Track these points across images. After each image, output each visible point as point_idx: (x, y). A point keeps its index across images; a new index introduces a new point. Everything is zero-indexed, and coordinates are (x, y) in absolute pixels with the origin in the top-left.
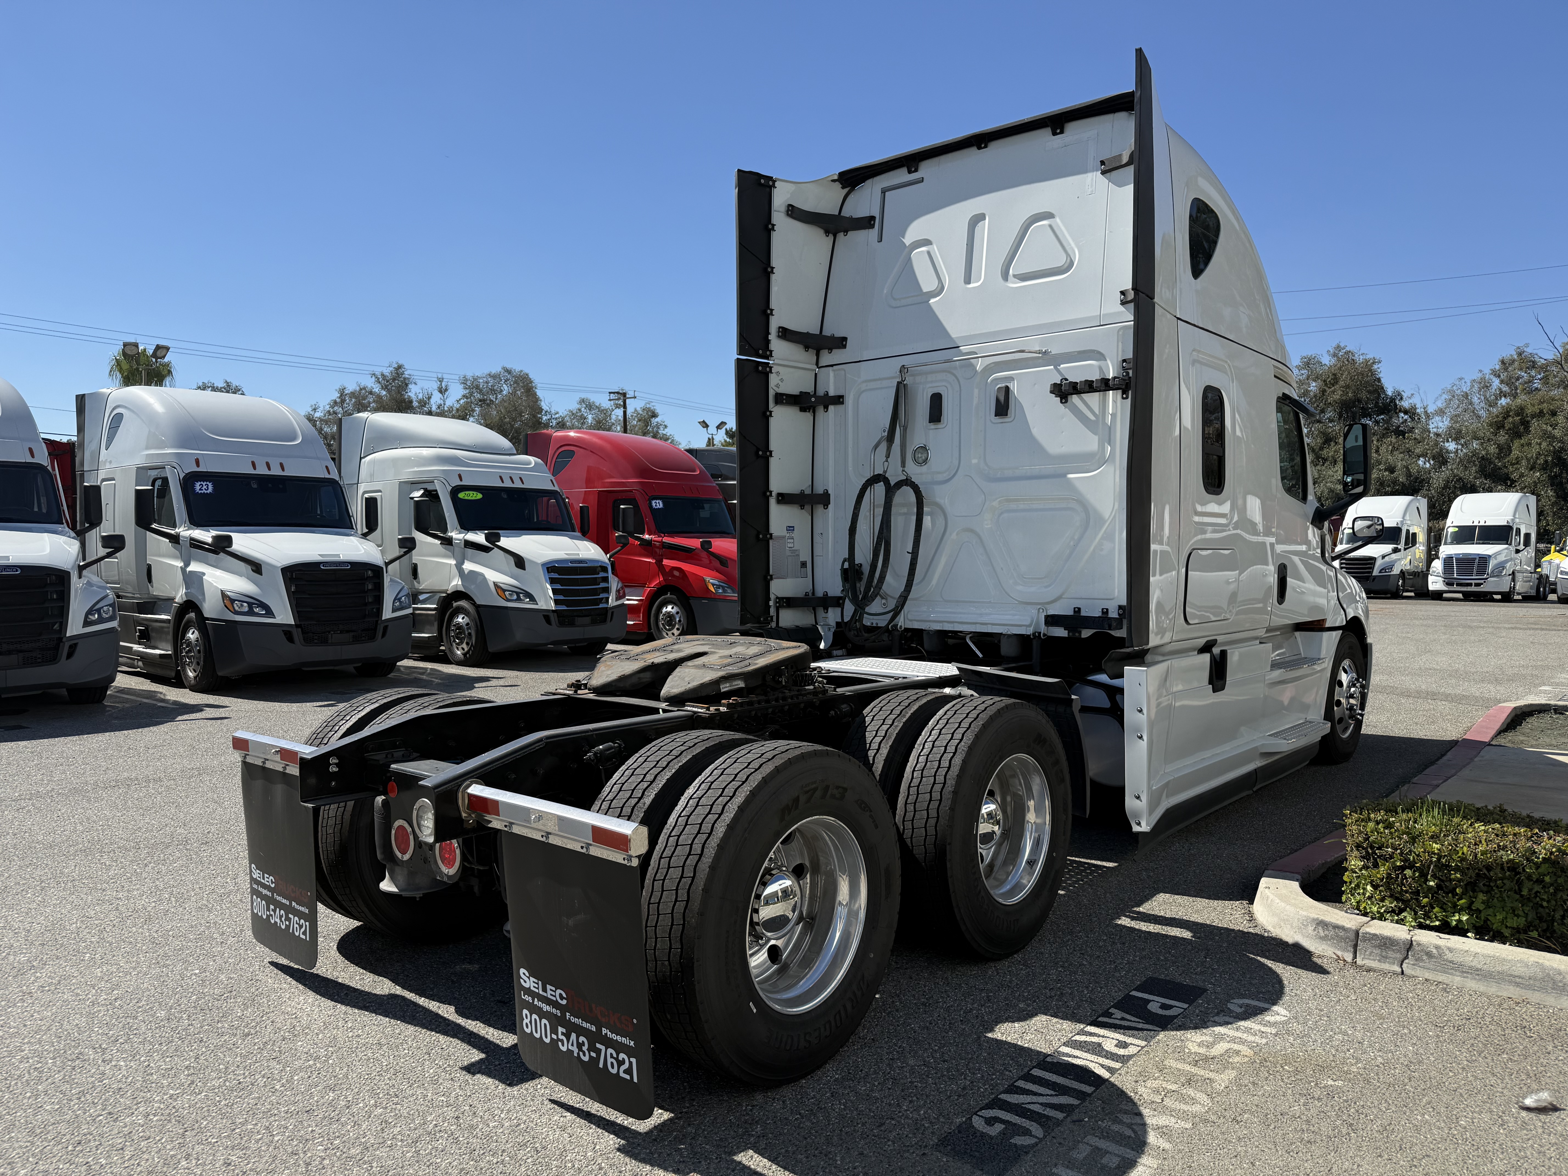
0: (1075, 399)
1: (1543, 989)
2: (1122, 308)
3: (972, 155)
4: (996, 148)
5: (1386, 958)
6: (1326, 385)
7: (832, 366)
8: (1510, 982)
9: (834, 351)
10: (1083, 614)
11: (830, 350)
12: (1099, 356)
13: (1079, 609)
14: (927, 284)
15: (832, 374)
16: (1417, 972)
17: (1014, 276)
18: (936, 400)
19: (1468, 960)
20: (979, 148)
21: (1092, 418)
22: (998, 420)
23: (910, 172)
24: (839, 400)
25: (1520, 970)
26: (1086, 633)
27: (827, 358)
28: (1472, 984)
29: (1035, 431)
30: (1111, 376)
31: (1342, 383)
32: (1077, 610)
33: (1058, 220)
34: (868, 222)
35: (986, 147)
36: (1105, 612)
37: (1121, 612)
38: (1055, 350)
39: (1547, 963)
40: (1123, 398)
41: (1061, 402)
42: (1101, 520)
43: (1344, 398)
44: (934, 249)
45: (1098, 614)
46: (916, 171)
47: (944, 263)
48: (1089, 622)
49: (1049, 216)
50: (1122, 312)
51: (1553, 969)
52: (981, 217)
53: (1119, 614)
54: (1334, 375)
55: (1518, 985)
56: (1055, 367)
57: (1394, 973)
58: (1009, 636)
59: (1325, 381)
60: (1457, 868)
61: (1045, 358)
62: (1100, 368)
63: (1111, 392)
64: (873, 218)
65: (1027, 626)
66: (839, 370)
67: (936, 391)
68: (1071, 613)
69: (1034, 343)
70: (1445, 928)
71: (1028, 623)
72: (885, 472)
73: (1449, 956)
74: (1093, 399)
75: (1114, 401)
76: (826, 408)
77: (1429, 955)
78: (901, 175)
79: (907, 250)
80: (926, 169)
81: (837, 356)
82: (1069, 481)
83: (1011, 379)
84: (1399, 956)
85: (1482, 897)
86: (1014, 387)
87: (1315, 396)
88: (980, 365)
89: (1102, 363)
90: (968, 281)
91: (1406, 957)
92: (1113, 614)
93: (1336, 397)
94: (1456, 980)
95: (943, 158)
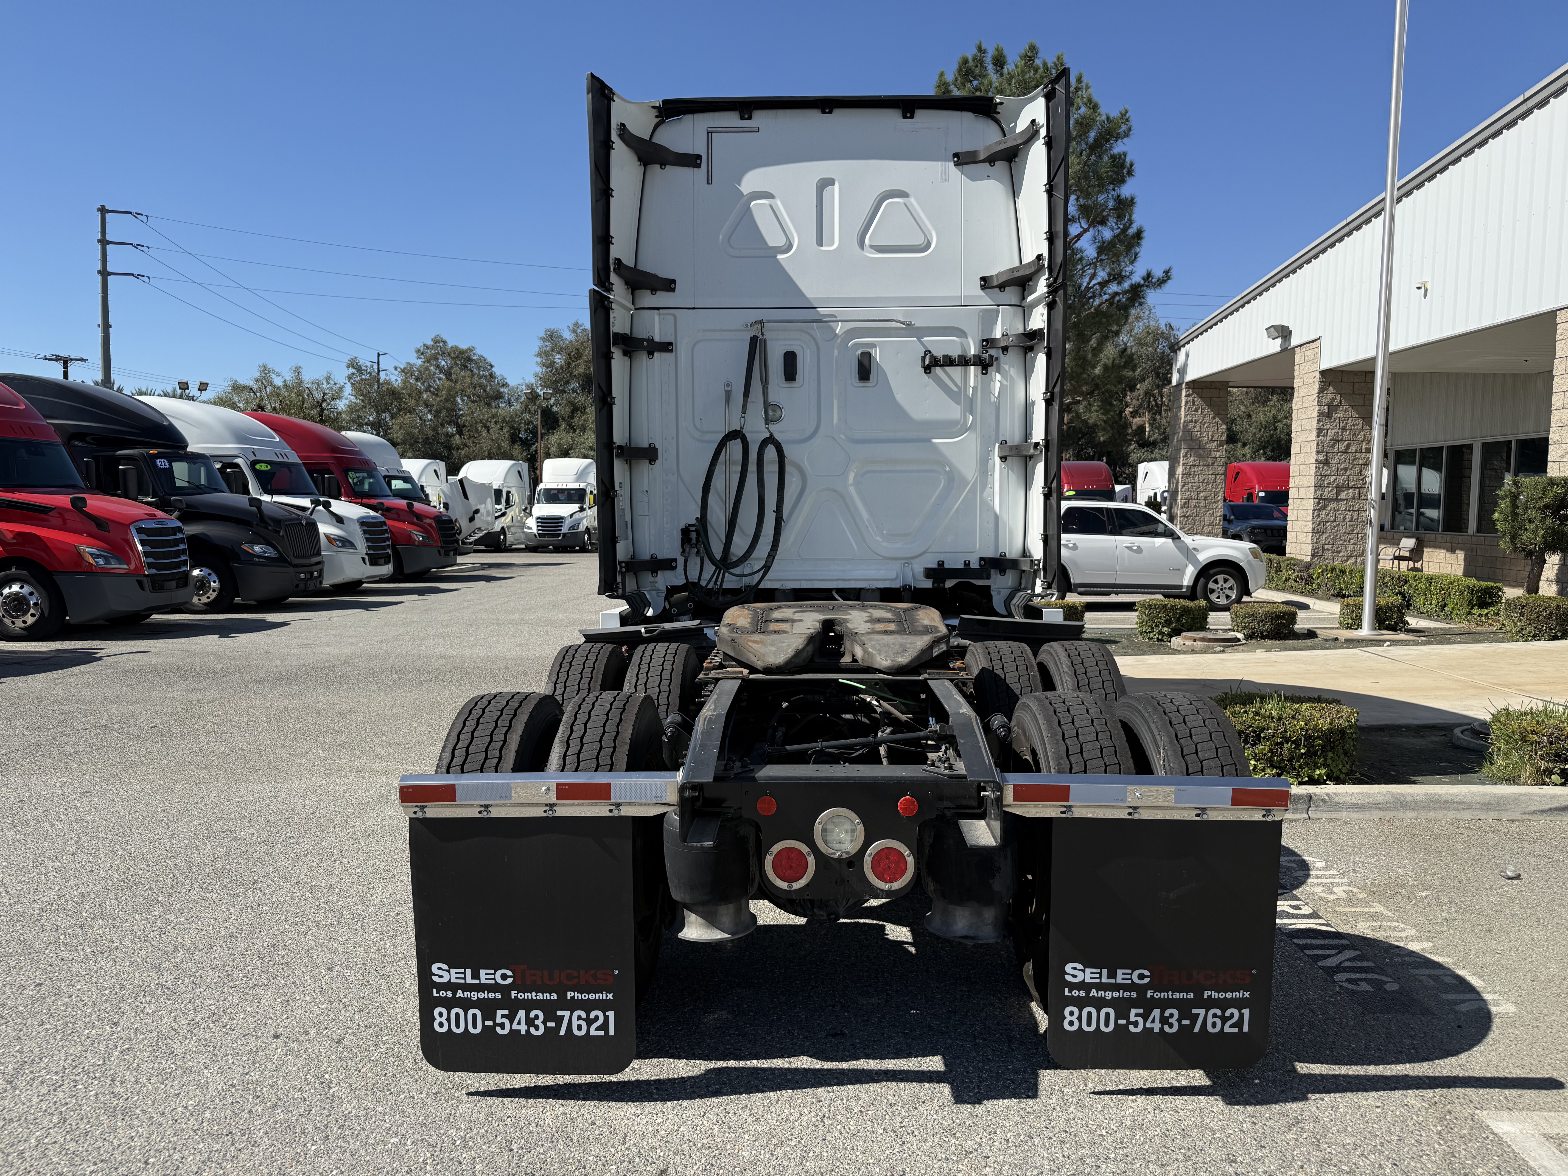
0: (938, 370)
1: (1395, 809)
2: (982, 293)
3: (814, 116)
4: (840, 116)
5: (1297, 809)
6: (570, 358)
7: (658, 309)
8: (1376, 808)
9: (659, 293)
10: (946, 566)
11: (654, 290)
12: (961, 333)
13: (943, 562)
14: (774, 239)
15: (657, 318)
16: (1319, 815)
17: (871, 247)
18: (790, 359)
19: (1348, 799)
20: (824, 112)
21: (955, 389)
22: (862, 384)
23: (742, 118)
24: (666, 347)
25: (1380, 799)
26: (949, 584)
27: (647, 299)
28: (1354, 815)
29: (899, 397)
30: (972, 352)
31: (585, 358)
32: (941, 564)
33: (912, 200)
34: (692, 161)
35: (830, 112)
36: (967, 564)
37: (982, 563)
38: (918, 323)
39: (1394, 791)
40: (983, 374)
41: (925, 372)
42: (964, 482)
43: (587, 372)
44: (778, 203)
45: (961, 566)
46: (750, 118)
47: (792, 221)
48: (953, 573)
49: (903, 194)
50: (982, 296)
51: (1398, 794)
52: (830, 182)
53: (980, 565)
54: (577, 349)
55: (1381, 809)
56: (918, 339)
57: (1305, 819)
58: (873, 590)
59: (569, 355)
60: (1318, 737)
61: (909, 329)
62: (962, 345)
63: (972, 367)
64: (699, 157)
65: (891, 580)
66: (667, 314)
67: (790, 349)
68: (935, 566)
69: (898, 313)
70: (1312, 781)
71: (894, 577)
72: (742, 428)
73: (1336, 799)
74: (956, 372)
75: (976, 376)
76: (651, 353)
77: (1323, 801)
78: (731, 119)
79: (745, 198)
80: (760, 118)
81: (662, 298)
82: (935, 447)
83: (873, 345)
84: (1305, 806)
85: (1330, 754)
86: (877, 354)
87: (562, 367)
88: (839, 328)
89: (963, 340)
90: (820, 243)
91: (1310, 807)
92: (975, 565)
93: (581, 370)
94: (1344, 815)
95: (781, 113)
